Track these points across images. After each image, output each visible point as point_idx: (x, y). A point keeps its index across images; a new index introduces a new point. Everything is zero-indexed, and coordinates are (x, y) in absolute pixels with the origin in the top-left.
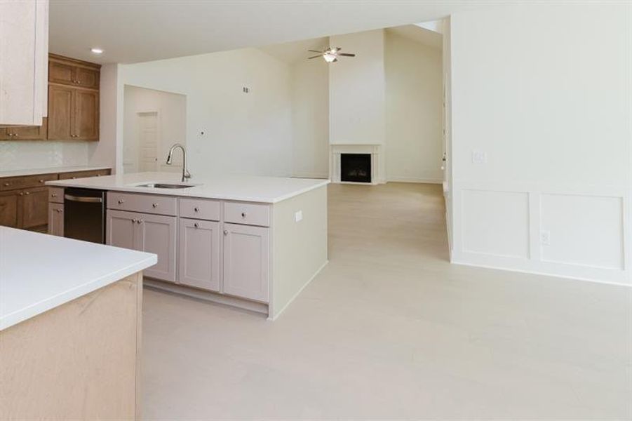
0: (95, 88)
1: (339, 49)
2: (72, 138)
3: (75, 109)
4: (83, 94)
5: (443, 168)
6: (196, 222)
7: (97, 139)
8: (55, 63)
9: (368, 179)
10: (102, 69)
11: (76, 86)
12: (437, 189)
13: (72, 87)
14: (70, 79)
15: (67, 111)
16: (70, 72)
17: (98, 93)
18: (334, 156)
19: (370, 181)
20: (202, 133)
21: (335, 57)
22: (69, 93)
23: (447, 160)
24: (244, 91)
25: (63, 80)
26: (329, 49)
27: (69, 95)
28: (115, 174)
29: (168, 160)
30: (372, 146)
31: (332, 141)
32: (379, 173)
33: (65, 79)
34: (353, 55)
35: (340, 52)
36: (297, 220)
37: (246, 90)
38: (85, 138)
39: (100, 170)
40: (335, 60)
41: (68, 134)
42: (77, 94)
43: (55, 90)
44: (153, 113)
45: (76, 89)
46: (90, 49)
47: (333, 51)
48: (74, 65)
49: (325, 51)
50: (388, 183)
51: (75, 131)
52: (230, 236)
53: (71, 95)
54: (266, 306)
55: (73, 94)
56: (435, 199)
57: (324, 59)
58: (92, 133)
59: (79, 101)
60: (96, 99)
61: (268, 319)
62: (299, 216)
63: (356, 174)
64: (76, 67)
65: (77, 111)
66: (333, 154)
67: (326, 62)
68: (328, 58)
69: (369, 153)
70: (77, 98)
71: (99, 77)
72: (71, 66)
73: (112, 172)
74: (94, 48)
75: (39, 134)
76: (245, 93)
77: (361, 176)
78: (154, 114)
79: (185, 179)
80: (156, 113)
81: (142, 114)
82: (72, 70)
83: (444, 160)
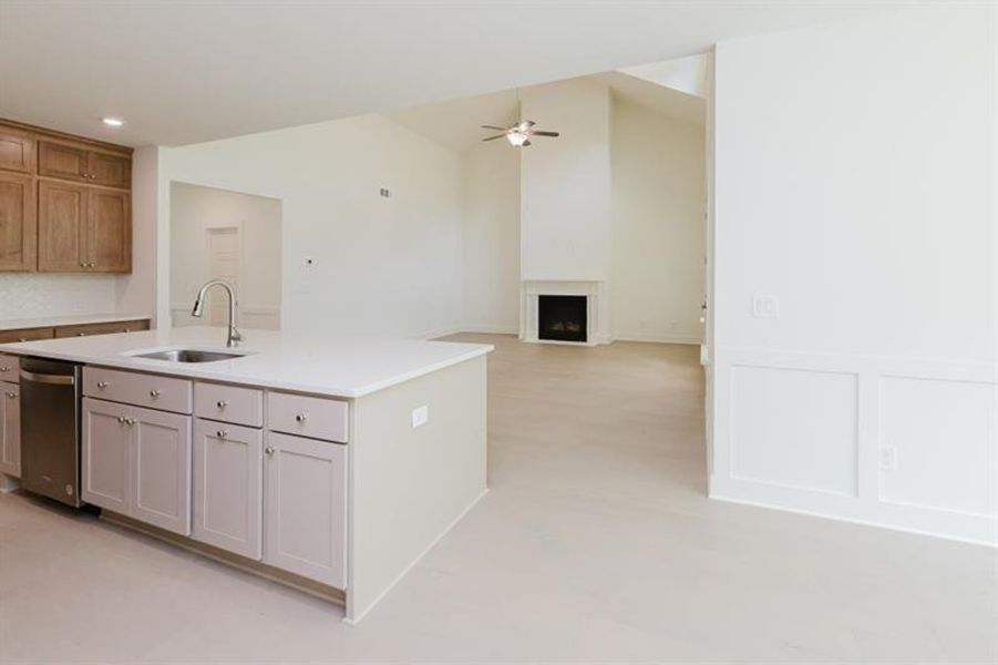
0: (122, 187)
1: (532, 124)
2: (84, 269)
3: (87, 221)
4: (100, 196)
5: (702, 320)
6: (221, 427)
7: (129, 271)
8: (48, 143)
9: (581, 335)
10: (134, 156)
11: (88, 182)
12: (690, 354)
13: (80, 184)
14: (77, 172)
15: (73, 225)
16: (77, 159)
17: (129, 196)
18: (528, 298)
19: (584, 339)
20: (310, 262)
21: (525, 138)
22: (77, 195)
23: (708, 308)
24: (382, 194)
25: (63, 173)
26: (517, 125)
27: (77, 200)
28: (155, 328)
29: (195, 309)
30: (591, 283)
31: (525, 276)
32: (599, 326)
33: (68, 170)
34: (556, 135)
35: (535, 128)
36: (414, 425)
37: (384, 193)
38: (106, 269)
39: (130, 322)
40: (526, 143)
41: (76, 263)
42: (90, 196)
43: (49, 188)
44: (230, 229)
45: (87, 188)
46: (101, 119)
47: (523, 127)
48: (83, 147)
49: (510, 128)
50: (616, 342)
51: (87, 257)
52: (278, 456)
53: (80, 197)
54: (342, 595)
55: (83, 195)
56: (689, 371)
57: (509, 141)
58: (119, 260)
59: (95, 207)
60: (126, 206)
61: (345, 620)
62: (420, 416)
63: (562, 329)
64: (88, 152)
65: (91, 224)
66: (526, 295)
67: (511, 145)
68: (516, 139)
69: (584, 294)
70: (90, 203)
71: (130, 169)
72: (78, 150)
73: (151, 325)
74: (108, 117)
75: (22, 260)
76: (384, 198)
77: (570, 331)
78: (234, 230)
79: (232, 342)
80: (236, 229)
81: (214, 231)
82: (80, 157)
83: (704, 307)
